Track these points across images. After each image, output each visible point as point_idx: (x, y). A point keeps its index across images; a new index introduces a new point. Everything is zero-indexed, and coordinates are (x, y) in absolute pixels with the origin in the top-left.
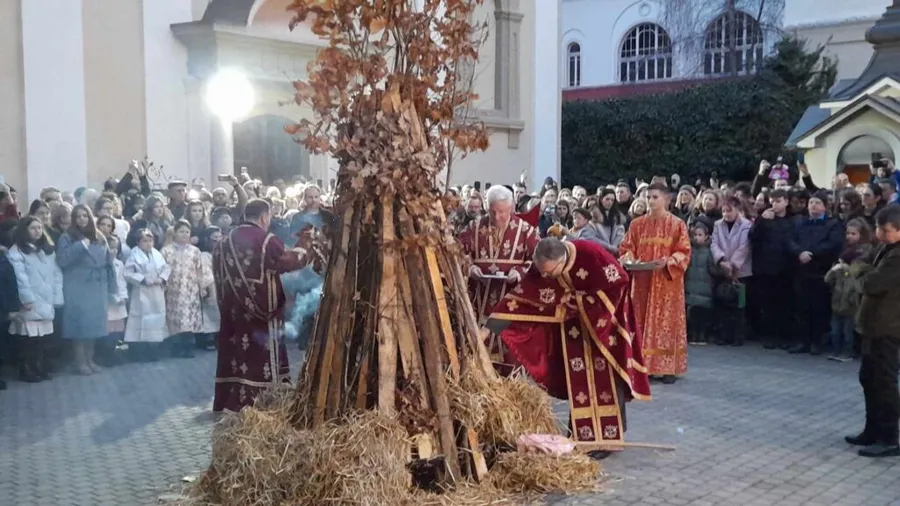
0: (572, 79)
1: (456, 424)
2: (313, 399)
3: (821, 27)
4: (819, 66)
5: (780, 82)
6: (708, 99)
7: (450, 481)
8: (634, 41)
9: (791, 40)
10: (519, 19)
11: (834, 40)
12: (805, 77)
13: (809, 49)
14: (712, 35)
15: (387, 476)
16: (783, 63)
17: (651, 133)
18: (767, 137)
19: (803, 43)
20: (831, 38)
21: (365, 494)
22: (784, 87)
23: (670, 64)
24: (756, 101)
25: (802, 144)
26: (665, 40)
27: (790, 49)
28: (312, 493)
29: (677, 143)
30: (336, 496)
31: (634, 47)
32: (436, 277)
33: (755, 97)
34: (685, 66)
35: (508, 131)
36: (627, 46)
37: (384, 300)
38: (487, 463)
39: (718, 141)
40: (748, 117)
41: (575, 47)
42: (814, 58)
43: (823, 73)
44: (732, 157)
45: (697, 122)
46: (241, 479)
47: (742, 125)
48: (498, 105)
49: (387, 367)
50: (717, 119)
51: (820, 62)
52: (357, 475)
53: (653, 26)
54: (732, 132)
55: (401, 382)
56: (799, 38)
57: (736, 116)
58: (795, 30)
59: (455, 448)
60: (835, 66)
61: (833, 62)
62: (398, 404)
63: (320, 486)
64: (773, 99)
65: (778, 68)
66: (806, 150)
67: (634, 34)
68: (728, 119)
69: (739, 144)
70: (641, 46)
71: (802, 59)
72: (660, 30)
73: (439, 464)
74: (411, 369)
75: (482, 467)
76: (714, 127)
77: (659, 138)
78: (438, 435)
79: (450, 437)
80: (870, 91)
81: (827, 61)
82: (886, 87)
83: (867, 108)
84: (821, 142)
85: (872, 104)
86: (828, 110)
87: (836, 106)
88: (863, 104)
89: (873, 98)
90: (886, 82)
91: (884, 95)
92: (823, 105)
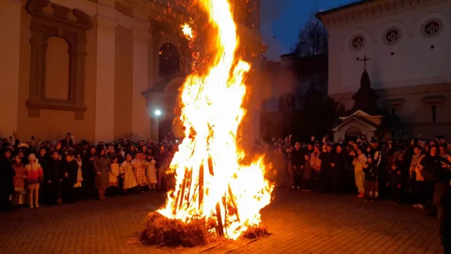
13: (336, 101)
14: (307, 96)
19: (334, 99)
20: (342, 98)
23: (294, 105)
31: (283, 100)
43: (340, 108)
60: (344, 106)
66: (335, 132)
71: (334, 104)
80: (354, 114)
81: (341, 104)
82: (359, 113)
83: (354, 119)
84: (339, 129)
85: (355, 118)
86: (342, 119)
87: (344, 118)
88: (352, 118)
89: (355, 116)
90: (359, 111)
91: (359, 115)
92: (340, 118)
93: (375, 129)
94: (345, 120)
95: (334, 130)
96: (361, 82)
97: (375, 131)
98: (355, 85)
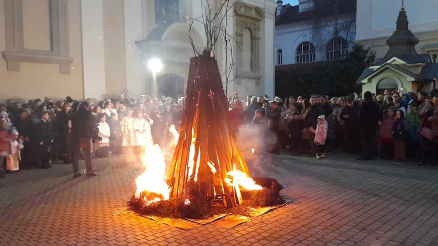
0: (279, 62)
3: (369, 40)
4: (369, 54)
5: (354, 60)
6: (328, 67)
8: (301, 49)
9: (358, 45)
10: (259, 39)
11: (375, 44)
12: (364, 58)
13: (365, 48)
14: (330, 45)
16: (356, 53)
19: (363, 46)
20: (373, 44)
22: (356, 62)
23: (314, 56)
24: (346, 67)
26: (313, 49)
27: (358, 48)
31: (301, 50)
34: (320, 57)
35: (255, 79)
36: (299, 50)
40: (343, 73)
41: (280, 51)
42: (367, 51)
43: (370, 57)
48: (252, 69)
51: (369, 53)
53: (308, 43)
56: (361, 44)
57: (338, 73)
58: (360, 41)
60: (375, 54)
64: (352, 67)
65: (354, 55)
66: (364, 84)
67: (301, 45)
68: (336, 74)
70: (304, 50)
71: (363, 51)
72: (311, 44)
80: (388, 62)
81: (372, 52)
82: (394, 60)
83: (387, 68)
84: (370, 81)
85: (389, 66)
86: (373, 69)
87: (375, 68)
88: (385, 67)
89: (390, 64)
90: (394, 58)
91: (393, 63)
92: (371, 68)
93: (413, 79)
94: (376, 71)
95: (363, 81)
96: (397, 23)
97: (413, 82)
98: (389, 28)
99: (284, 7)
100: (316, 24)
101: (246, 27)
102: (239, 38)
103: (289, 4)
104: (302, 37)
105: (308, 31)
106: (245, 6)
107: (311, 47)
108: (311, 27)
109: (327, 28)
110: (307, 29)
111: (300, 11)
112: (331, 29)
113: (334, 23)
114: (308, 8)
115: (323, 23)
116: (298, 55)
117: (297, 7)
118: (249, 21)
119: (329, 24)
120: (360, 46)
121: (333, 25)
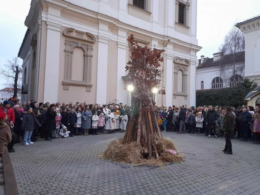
0: (202, 88)
1: (152, 146)
2: (126, 139)
3: (253, 76)
4: (253, 84)
5: (244, 87)
6: (228, 91)
7: (150, 157)
8: (215, 81)
9: (246, 79)
10: (187, 75)
11: (256, 79)
12: (250, 86)
15: (136, 154)
16: (245, 84)
17: (216, 97)
18: (241, 98)
19: (249, 80)
20: (255, 78)
21: (131, 158)
22: (245, 88)
23: (222, 85)
24: (239, 91)
25: (247, 99)
26: (221, 80)
27: (247, 81)
28: (122, 157)
29: (221, 99)
30: (126, 157)
31: (215, 82)
32: (150, 117)
33: (238, 90)
34: (226, 85)
35: (185, 96)
36: (213, 81)
37: (139, 121)
38: (159, 155)
39: (230, 99)
40: (237, 94)
41: (202, 82)
42: (252, 83)
43: (254, 85)
44: (234, 102)
45: (226, 95)
46: (110, 153)
47: (236, 96)
48: (182, 91)
49: (139, 133)
50: (230, 95)
51: (253, 83)
52: (131, 154)
53: (219, 78)
54: (234, 97)
55: (142, 137)
56: (248, 79)
57: (234, 94)
58: (247, 77)
59: (151, 151)
60: (257, 84)
61: (256, 83)
62: (141, 141)
63: (124, 155)
64: (243, 91)
65: (244, 85)
67: (215, 79)
68: (233, 95)
69: (235, 100)
70: (216, 81)
71: (249, 83)
72: (220, 78)
73: (148, 154)
74: (144, 134)
75: (157, 156)
76: (229, 96)
77: (218, 98)
78: (148, 148)
79: (150, 148)
84: (251, 99)
92: (252, 91)
94: (255, 93)
99: (205, 59)
100: (222, 68)
101: (180, 70)
102: (176, 75)
103: (208, 57)
104: (215, 74)
105: (218, 72)
106: (179, 59)
107: (220, 80)
108: (219, 69)
109: (229, 70)
110: (217, 71)
111: (214, 61)
112: (231, 70)
113: (233, 67)
114: (217, 60)
115: (227, 67)
116: (213, 84)
117: (213, 59)
118: (181, 66)
119: (230, 67)
120: (247, 79)
121: (232, 68)
